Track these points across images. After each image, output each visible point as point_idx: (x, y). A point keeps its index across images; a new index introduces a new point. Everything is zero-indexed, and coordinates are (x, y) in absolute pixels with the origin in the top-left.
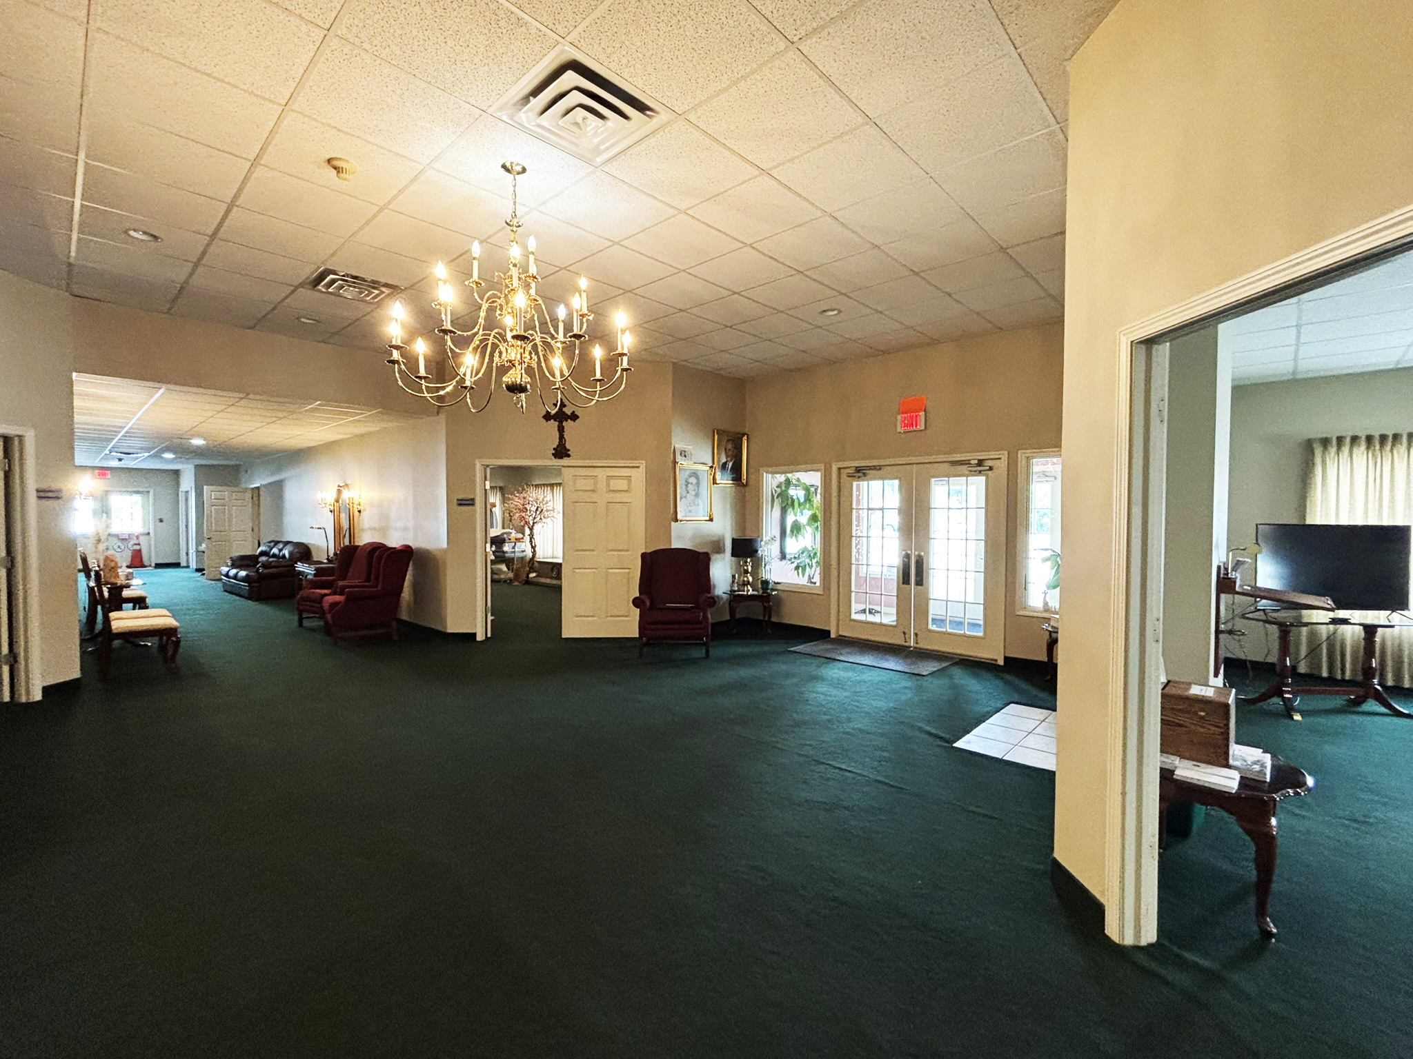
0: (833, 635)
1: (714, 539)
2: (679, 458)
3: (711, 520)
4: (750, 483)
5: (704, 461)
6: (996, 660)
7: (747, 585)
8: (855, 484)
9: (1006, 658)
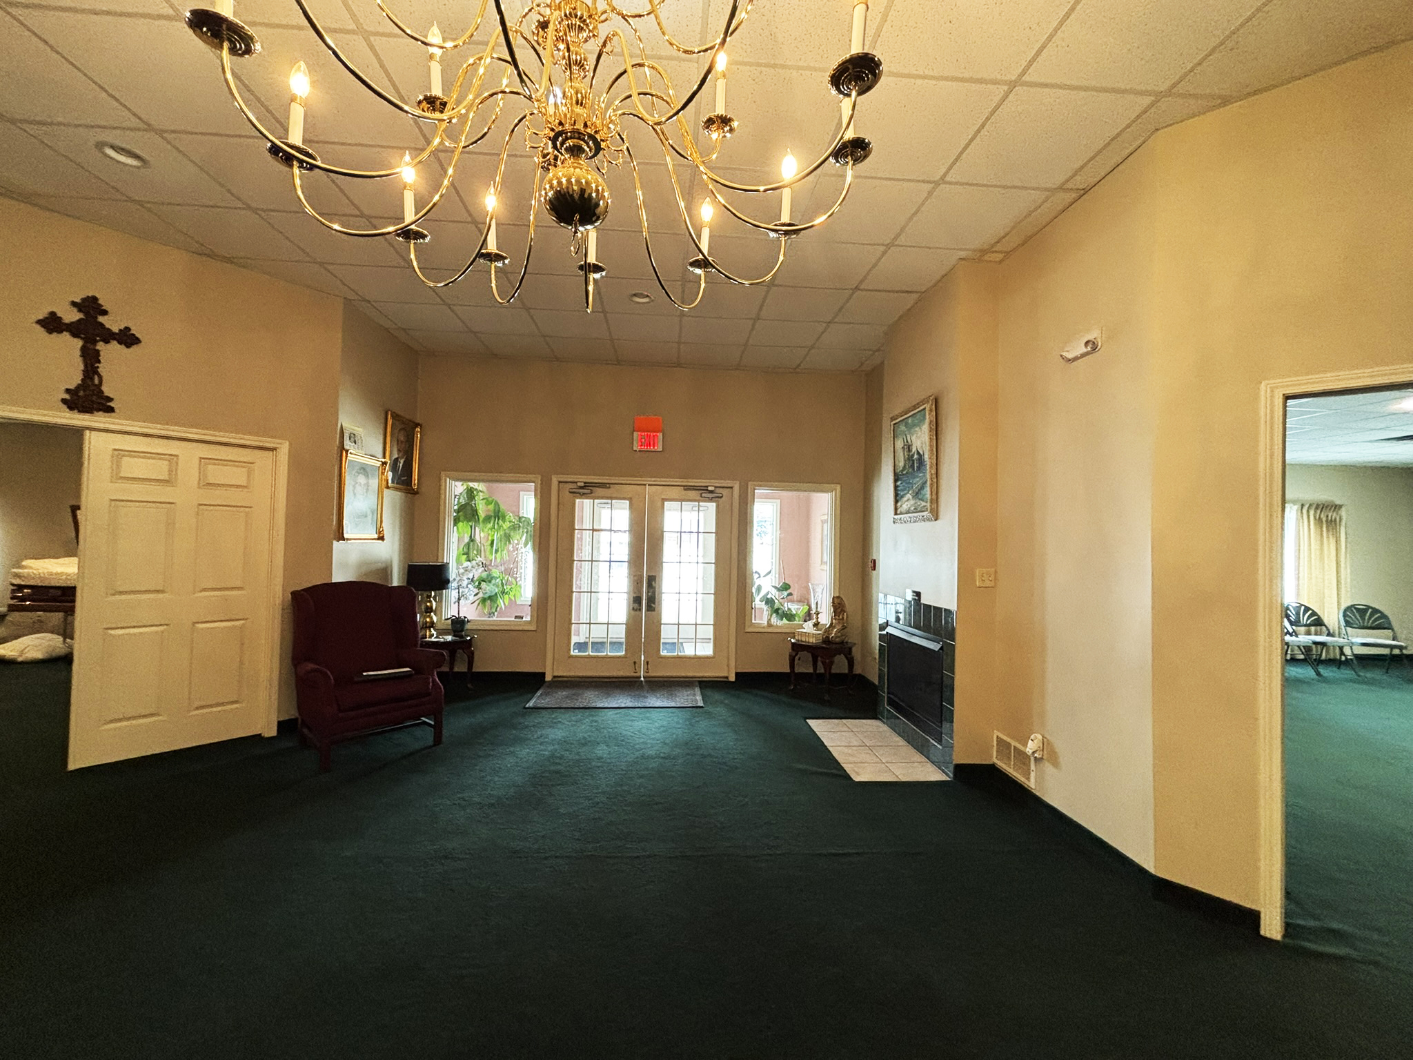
0: (548, 678)
1: (380, 565)
2: (348, 444)
3: (381, 538)
4: (423, 490)
5: (373, 453)
6: (727, 677)
7: (430, 627)
8: (577, 501)
9: (737, 674)
